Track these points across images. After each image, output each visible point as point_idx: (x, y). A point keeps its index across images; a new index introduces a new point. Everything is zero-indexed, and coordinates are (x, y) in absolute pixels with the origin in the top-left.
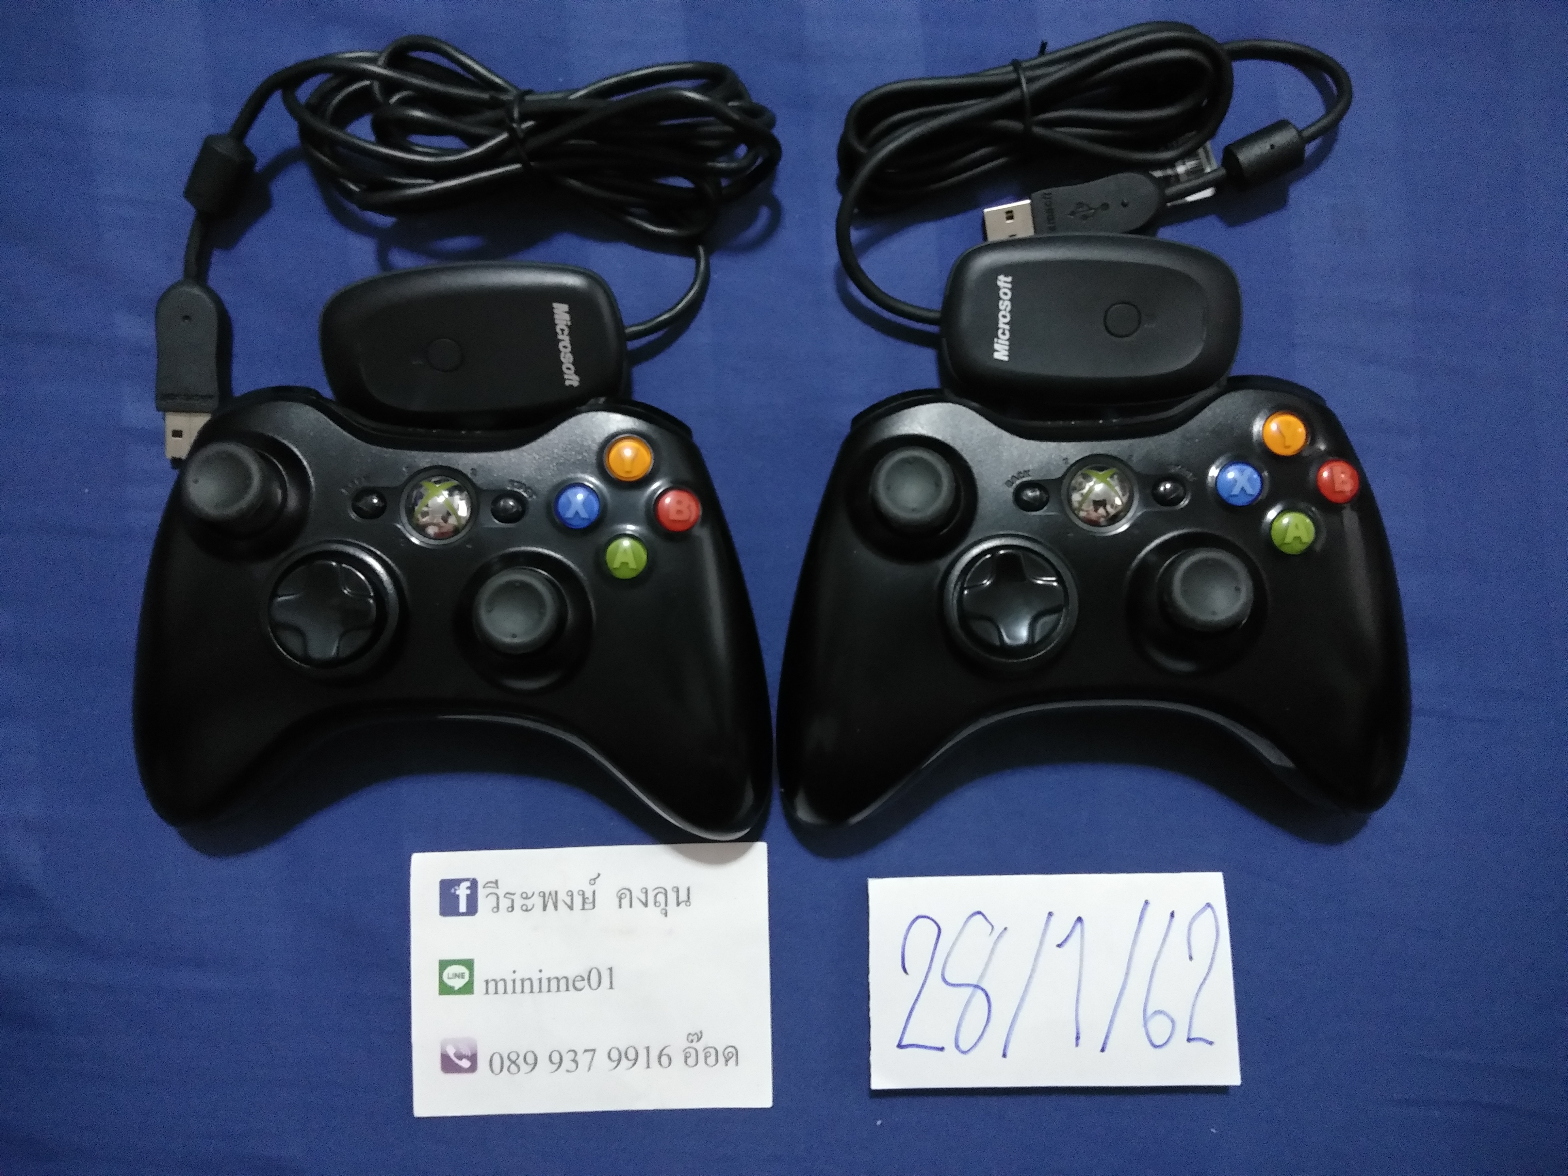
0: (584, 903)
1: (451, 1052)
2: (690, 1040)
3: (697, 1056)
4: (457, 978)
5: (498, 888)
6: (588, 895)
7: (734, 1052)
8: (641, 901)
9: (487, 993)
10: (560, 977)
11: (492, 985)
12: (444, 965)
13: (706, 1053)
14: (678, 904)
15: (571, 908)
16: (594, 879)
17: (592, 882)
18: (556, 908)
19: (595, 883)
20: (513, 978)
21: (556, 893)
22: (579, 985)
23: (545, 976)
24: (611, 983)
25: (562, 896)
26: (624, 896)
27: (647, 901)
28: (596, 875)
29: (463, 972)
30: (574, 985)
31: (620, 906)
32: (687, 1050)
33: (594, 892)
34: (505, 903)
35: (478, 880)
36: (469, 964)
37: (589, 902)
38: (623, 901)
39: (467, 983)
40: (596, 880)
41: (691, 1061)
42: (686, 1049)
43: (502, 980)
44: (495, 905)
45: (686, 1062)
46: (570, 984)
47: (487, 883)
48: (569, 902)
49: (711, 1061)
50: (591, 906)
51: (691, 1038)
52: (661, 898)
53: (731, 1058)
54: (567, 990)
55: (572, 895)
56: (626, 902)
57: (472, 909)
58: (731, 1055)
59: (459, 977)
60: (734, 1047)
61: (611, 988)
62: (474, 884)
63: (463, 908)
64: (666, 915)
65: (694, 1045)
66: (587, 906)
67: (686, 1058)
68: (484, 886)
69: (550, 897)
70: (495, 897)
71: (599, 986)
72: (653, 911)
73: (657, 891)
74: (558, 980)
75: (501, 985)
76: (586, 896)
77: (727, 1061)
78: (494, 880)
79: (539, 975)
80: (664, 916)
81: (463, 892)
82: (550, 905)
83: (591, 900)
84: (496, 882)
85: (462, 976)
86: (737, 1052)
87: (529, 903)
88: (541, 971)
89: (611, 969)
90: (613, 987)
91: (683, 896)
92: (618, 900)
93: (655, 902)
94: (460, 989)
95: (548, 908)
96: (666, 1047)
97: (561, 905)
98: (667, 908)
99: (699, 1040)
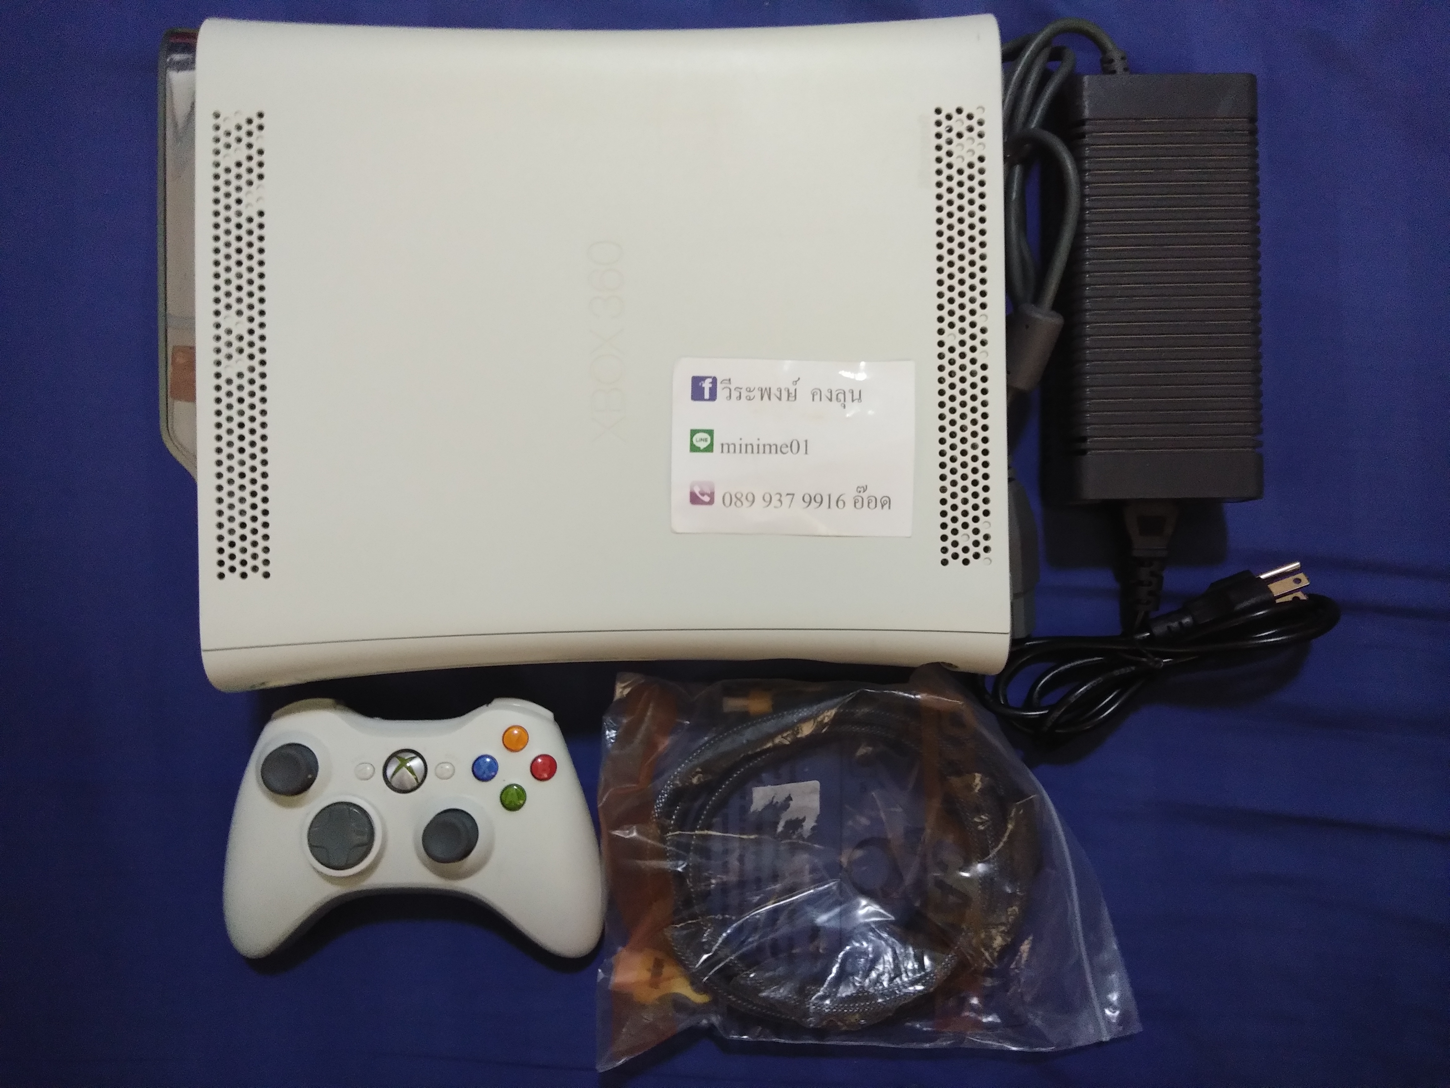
0: (789, 396)
1: (697, 491)
2: (858, 490)
3: (863, 501)
4: (702, 442)
5: (730, 383)
6: (792, 391)
7: (888, 500)
8: (828, 398)
9: (722, 452)
10: (772, 444)
11: (725, 448)
12: (694, 432)
13: (868, 501)
14: (853, 401)
15: (780, 399)
16: (796, 382)
17: (795, 383)
18: (770, 398)
19: (796, 383)
20: (740, 443)
21: (770, 389)
22: (784, 450)
23: (761, 443)
24: (806, 450)
25: (774, 391)
26: (816, 394)
27: (831, 398)
28: (797, 379)
29: (706, 437)
30: (781, 451)
31: (813, 400)
32: (857, 498)
33: (796, 390)
34: (735, 394)
35: (717, 377)
36: (710, 433)
37: (792, 396)
38: (815, 397)
39: (709, 445)
40: (797, 382)
41: (859, 505)
42: (855, 497)
43: (732, 444)
44: (728, 395)
45: (855, 506)
46: (779, 449)
47: (723, 381)
48: (778, 394)
49: (872, 505)
50: (794, 398)
51: (859, 489)
52: (841, 396)
53: (885, 504)
54: (776, 452)
55: (781, 391)
56: (817, 397)
57: (713, 397)
58: (886, 502)
59: (703, 441)
60: (888, 497)
61: (806, 453)
62: (714, 380)
63: (707, 395)
64: (844, 407)
65: (861, 494)
66: (790, 398)
67: (855, 503)
68: (721, 382)
69: (766, 392)
70: (729, 390)
71: (798, 452)
72: (835, 405)
73: (837, 392)
74: (770, 446)
75: (732, 448)
76: (790, 391)
77: (882, 506)
78: (728, 378)
79: (757, 442)
80: (843, 408)
81: (707, 385)
82: (766, 397)
83: (794, 394)
84: (730, 380)
85: (706, 440)
86: (890, 501)
87: (752, 395)
88: (759, 439)
89: (806, 441)
90: (808, 453)
91: (856, 396)
92: (812, 396)
93: (837, 399)
94: (705, 448)
95: (764, 398)
96: (842, 495)
97: (772, 396)
98: (845, 403)
99: (864, 491)
